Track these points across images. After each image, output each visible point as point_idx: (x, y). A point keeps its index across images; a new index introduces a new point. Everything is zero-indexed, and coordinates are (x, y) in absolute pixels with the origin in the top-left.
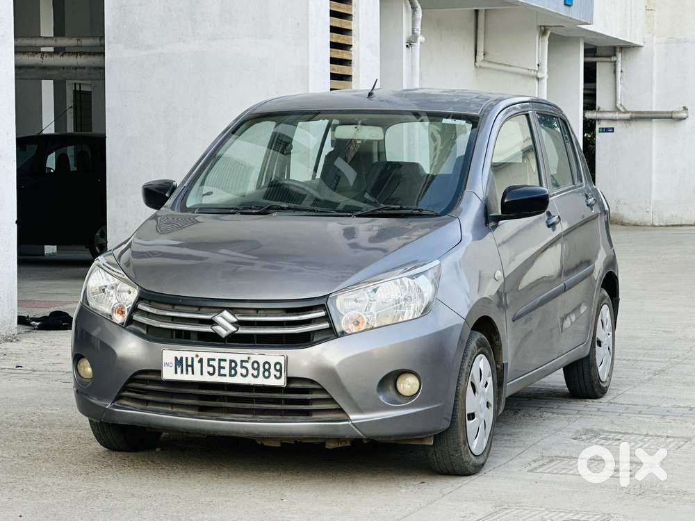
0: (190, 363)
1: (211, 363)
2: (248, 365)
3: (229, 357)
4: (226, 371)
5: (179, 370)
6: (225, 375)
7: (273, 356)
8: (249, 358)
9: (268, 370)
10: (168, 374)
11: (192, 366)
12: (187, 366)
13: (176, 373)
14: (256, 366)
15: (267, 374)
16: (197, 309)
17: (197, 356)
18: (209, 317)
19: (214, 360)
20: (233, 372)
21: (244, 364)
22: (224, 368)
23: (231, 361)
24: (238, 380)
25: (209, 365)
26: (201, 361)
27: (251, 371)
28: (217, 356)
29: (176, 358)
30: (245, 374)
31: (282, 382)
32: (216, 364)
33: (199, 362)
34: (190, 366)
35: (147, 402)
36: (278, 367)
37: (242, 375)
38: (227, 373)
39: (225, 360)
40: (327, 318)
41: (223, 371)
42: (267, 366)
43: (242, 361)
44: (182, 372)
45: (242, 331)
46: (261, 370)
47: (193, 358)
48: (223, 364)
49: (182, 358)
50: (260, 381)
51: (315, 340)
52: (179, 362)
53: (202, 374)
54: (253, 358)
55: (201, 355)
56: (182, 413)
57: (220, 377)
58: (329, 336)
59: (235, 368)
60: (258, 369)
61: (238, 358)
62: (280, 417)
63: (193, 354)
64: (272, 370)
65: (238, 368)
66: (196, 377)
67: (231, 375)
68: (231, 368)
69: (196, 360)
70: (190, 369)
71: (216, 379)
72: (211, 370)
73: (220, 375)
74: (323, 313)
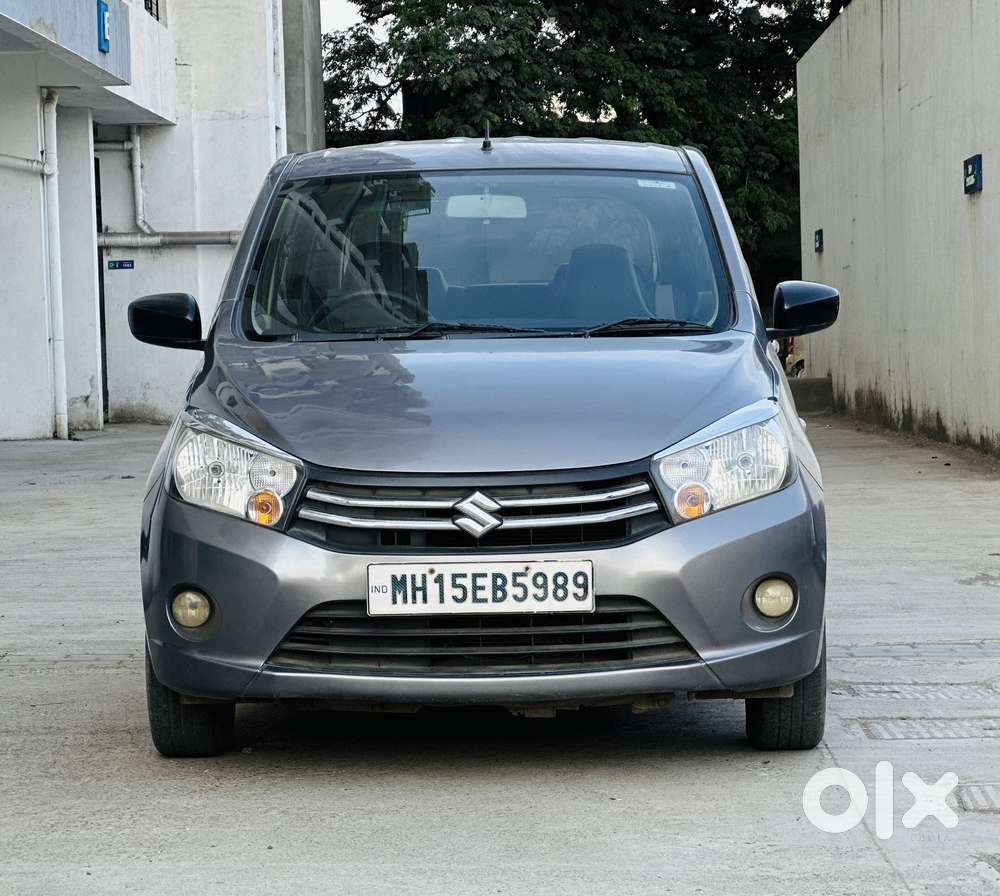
0: (419, 584)
1: (459, 581)
2: (527, 581)
3: (490, 569)
4: (487, 594)
5: (400, 597)
6: (485, 601)
7: (570, 562)
8: (527, 569)
9: (564, 587)
10: (381, 605)
11: (424, 589)
12: (415, 589)
13: (394, 601)
14: (540, 580)
15: (560, 593)
16: (419, 493)
17: (432, 571)
18: (448, 504)
19: (464, 576)
20: (500, 594)
21: (520, 580)
22: (483, 588)
23: (496, 576)
24: (509, 606)
25: (455, 585)
26: (439, 579)
27: (532, 590)
28: (470, 570)
29: (394, 577)
30: (520, 595)
31: (588, 606)
32: (467, 582)
33: (436, 581)
34: (419, 589)
35: (329, 657)
36: (580, 580)
37: (515, 597)
38: (490, 597)
39: (485, 575)
40: (654, 494)
41: (480, 594)
42: (560, 580)
43: (515, 575)
44: (405, 600)
45: (511, 523)
46: (551, 587)
47: (424, 576)
48: (480, 582)
49: (404, 577)
50: (551, 606)
51: (634, 532)
52: (398, 584)
53: (442, 601)
54: (535, 569)
55: (439, 569)
56: (399, 670)
57: (477, 605)
58: (658, 524)
59: (502, 588)
60: (544, 586)
61: (507, 571)
62: (578, 664)
63: (425, 569)
64: (571, 587)
65: (509, 587)
66: (433, 607)
67: (495, 600)
68: (495, 588)
69: (430, 579)
70: (419, 594)
71: (469, 607)
72: (459, 593)
73: (475, 600)
74: (645, 487)
